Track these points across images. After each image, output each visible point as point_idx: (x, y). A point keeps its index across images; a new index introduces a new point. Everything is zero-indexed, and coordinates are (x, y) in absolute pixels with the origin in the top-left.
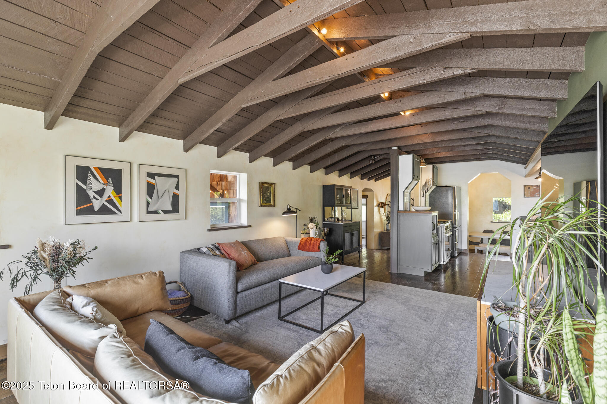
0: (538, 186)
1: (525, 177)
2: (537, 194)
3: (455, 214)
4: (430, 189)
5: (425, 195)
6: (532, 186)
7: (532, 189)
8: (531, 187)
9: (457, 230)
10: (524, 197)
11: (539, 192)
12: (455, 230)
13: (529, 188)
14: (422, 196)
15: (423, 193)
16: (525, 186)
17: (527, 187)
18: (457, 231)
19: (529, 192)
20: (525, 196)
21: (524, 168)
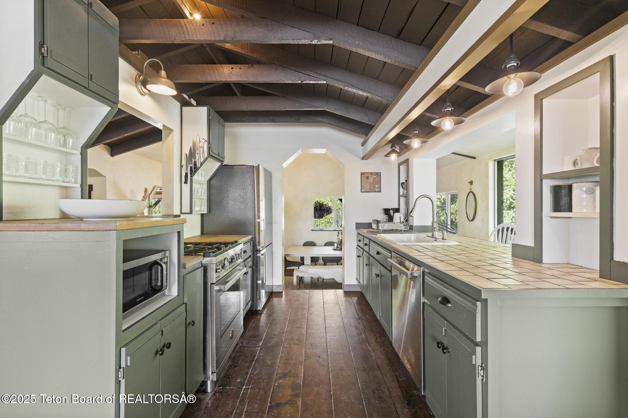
0: (379, 174)
1: (363, 159)
2: (378, 188)
3: (259, 223)
4: (201, 165)
5: (191, 180)
6: (371, 173)
7: (371, 180)
8: (369, 175)
9: (262, 255)
10: (362, 192)
11: (379, 185)
12: (258, 255)
13: (367, 178)
14: (183, 180)
15: (186, 174)
16: (362, 174)
17: (365, 175)
18: (262, 257)
19: (368, 184)
20: (363, 190)
21: (361, 145)
